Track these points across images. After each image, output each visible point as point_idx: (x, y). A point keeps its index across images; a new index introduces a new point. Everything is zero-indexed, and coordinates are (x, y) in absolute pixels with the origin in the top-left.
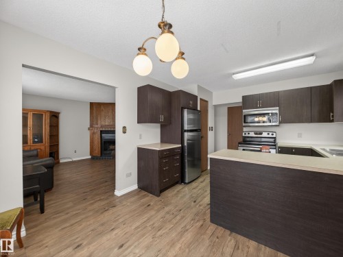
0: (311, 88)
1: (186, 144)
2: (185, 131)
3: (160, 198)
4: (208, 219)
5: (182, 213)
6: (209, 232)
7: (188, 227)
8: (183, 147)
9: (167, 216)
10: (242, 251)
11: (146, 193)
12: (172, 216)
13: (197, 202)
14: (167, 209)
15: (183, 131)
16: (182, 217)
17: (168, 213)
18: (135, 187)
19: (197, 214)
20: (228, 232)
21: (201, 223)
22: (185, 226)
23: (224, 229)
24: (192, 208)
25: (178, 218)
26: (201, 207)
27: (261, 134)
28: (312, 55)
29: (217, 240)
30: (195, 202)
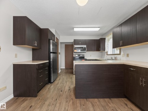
0: (94, 40)
1: (51, 60)
2: (51, 53)
3: (38, 97)
4: (74, 98)
5: (58, 101)
6: (78, 105)
7: (67, 108)
8: (50, 62)
9: (50, 108)
10: (96, 106)
11: (24, 98)
12: (53, 106)
13: (63, 90)
14: (47, 103)
15: (50, 53)
16: (60, 103)
17: (49, 105)
18: (12, 96)
19: (67, 98)
20: (85, 100)
21: (71, 102)
22: (65, 108)
23: (83, 99)
24: (62, 96)
25: (58, 105)
26: (67, 93)
27: (80, 55)
28: (99, 27)
29: (84, 106)
30: (62, 91)
